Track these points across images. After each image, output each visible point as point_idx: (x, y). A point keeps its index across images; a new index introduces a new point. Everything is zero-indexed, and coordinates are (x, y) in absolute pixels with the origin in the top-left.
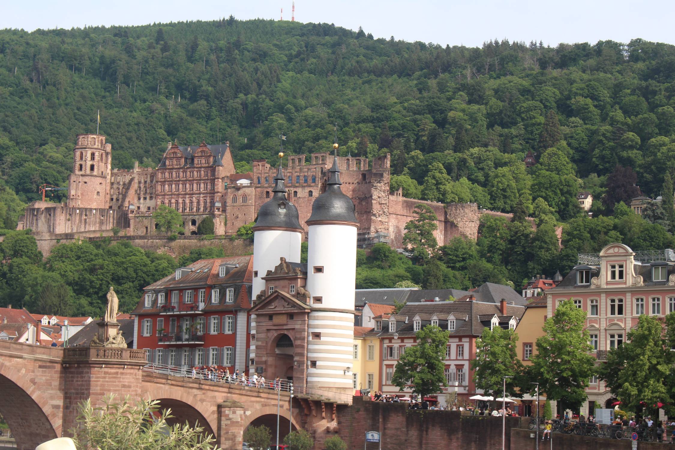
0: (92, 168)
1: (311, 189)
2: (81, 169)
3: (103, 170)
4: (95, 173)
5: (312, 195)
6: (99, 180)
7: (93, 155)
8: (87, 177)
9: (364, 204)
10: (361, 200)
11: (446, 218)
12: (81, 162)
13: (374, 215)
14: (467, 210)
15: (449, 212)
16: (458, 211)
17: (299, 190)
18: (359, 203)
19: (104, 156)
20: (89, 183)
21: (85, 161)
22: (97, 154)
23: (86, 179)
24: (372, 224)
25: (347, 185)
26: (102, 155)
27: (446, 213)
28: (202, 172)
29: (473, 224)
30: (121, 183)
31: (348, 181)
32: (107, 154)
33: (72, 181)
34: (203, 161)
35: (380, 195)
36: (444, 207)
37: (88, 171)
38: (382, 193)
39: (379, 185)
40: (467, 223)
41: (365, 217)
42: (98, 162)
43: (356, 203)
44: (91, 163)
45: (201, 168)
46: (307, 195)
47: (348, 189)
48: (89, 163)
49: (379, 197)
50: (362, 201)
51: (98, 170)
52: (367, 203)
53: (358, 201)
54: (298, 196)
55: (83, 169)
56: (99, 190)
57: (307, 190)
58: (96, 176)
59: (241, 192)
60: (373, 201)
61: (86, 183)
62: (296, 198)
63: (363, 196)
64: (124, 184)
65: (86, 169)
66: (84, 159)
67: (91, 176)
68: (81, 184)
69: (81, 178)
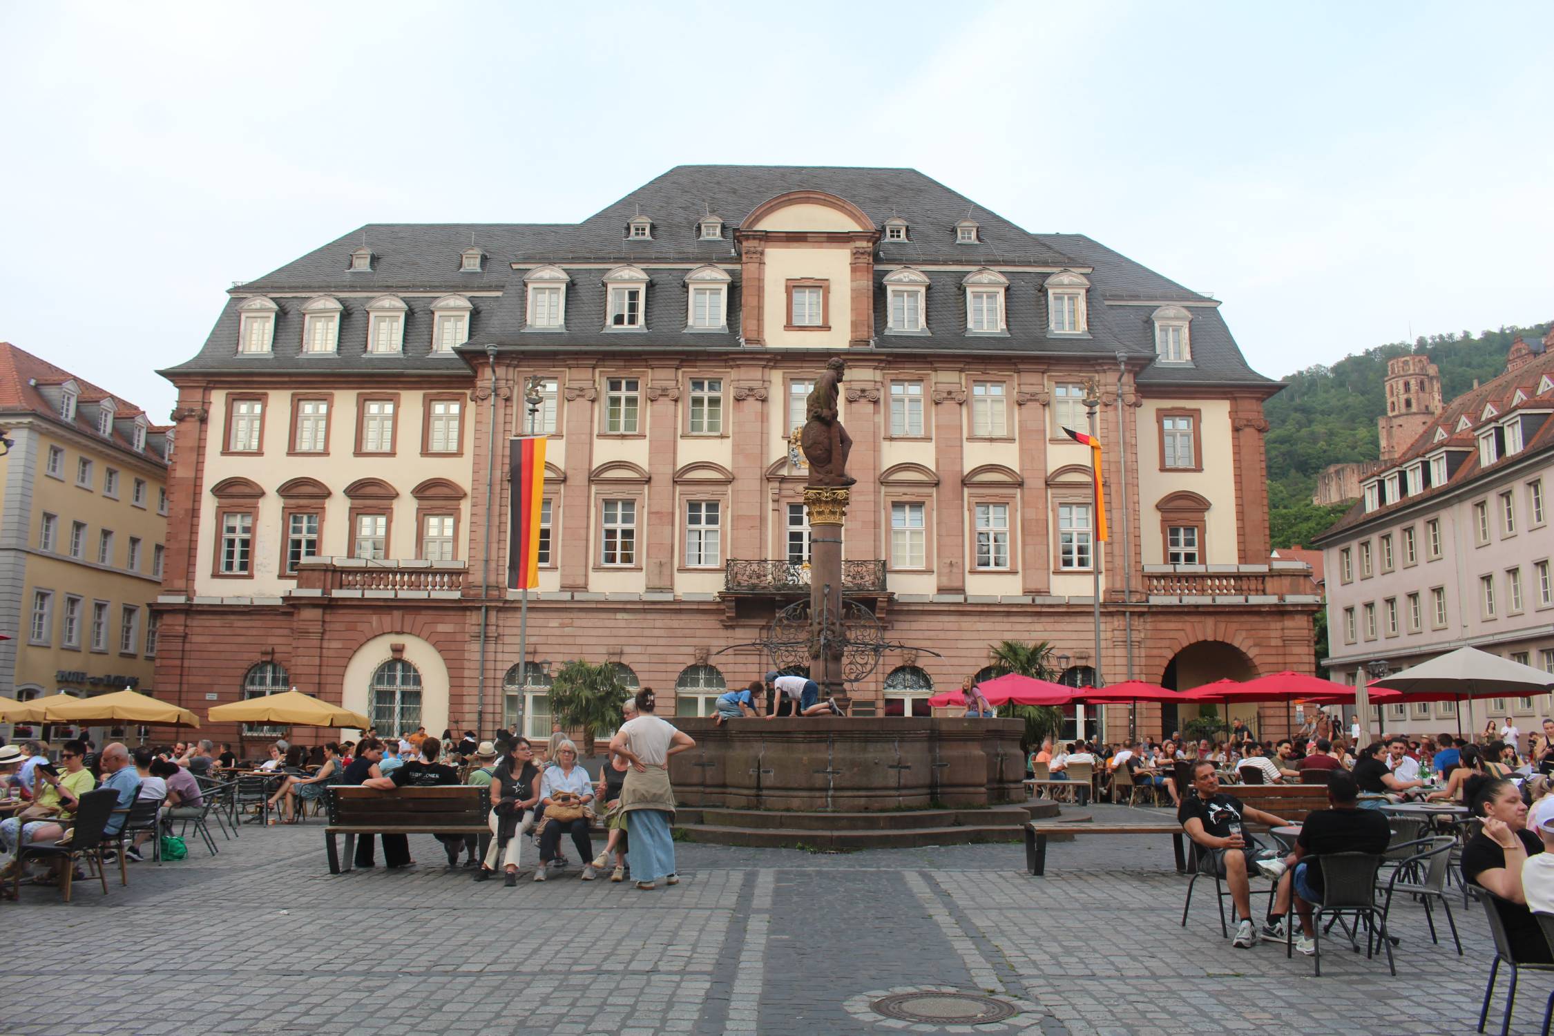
0: (1408, 403)
2: (1393, 410)
3: (1427, 403)
4: (1414, 409)
6: (1422, 418)
7: (1407, 385)
8: (1402, 418)
12: (1392, 399)
19: (1426, 383)
20: (1405, 426)
21: (1398, 396)
22: (1412, 382)
23: (1401, 421)
26: (1422, 383)
32: (1431, 379)
33: (1380, 428)
37: (1403, 410)
42: (1417, 392)
44: (1406, 396)
48: (1403, 397)
51: (1419, 404)
55: (1396, 407)
58: (1416, 413)
61: (1401, 425)
65: (1400, 407)
66: (1396, 394)
67: (1407, 415)
68: (1394, 429)
69: (1394, 420)
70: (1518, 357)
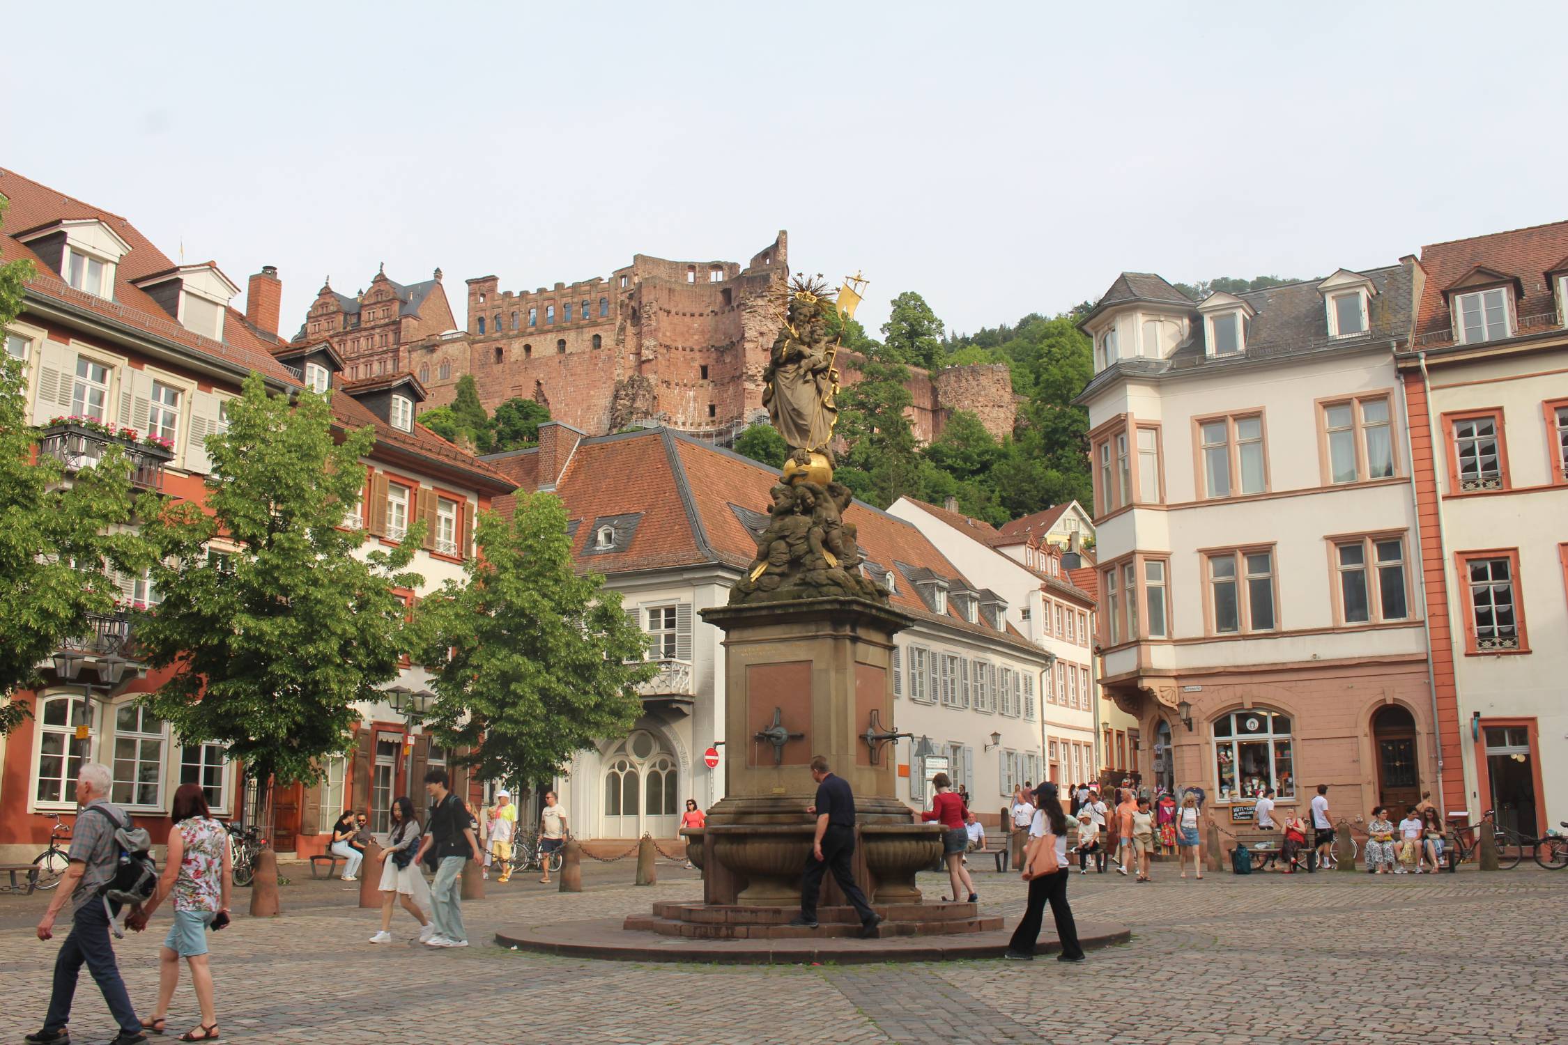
1: (597, 331)
5: (599, 346)
9: (728, 360)
10: (721, 351)
11: (936, 402)
13: (752, 379)
14: (984, 381)
15: (941, 386)
16: (964, 383)
17: (570, 337)
18: (718, 360)
24: (747, 402)
25: (687, 319)
27: (934, 391)
28: (377, 338)
29: (1001, 413)
31: (688, 310)
34: (380, 314)
35: (764, 329)
36: (930, 378)
38: (770, 323)
39: (760, 302)
40: (987, 410)
41: (733, 390)
43: (710, 363)
45: (373, 328)
46: (587, 345)
47: (690, 328)
49: (762, 334)
50: (723, 353)
52: (736, 357)
53: (714, 355)
54: (568, 351)
57: (589, 334)
59: (438, 355)
60: (747, 345)
62: (562, 357)
63: (727, 342)
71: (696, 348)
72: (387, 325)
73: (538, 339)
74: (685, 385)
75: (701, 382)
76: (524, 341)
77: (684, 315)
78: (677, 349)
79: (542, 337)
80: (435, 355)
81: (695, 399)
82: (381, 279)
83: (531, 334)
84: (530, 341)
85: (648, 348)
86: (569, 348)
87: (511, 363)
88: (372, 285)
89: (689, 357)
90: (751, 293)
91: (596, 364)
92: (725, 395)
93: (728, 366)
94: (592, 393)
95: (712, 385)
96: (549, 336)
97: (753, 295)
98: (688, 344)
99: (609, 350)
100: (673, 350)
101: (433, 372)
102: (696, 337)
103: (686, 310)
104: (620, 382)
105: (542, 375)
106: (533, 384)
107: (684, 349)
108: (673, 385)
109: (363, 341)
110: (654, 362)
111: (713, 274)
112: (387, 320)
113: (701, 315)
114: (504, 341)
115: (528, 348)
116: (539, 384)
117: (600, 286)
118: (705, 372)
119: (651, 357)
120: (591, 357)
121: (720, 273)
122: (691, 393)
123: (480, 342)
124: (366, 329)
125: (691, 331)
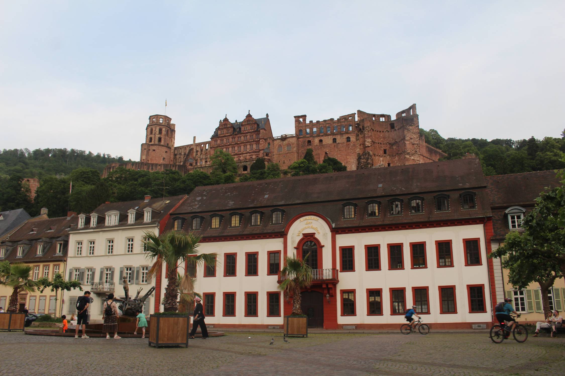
0: (160, 139)
1: (349, 135)
2: (151, 141)
3: (168, 142)
4: (162, 143)
5: (350, 141)
6: (165, 149)
7: (160, 130)
8: (155, 146)
9: (395, 147)
12: (151, 136)
13: (408, 154)
17: (338, 138)
18: (390, 148)
19: (169, 132)
20: (157, 151)
21: (155, 134)
22: (164, 129)
23: (154, 148)
25: (379, 133)
26: (168, 131)
28: (249, 136)
30: (183, 154)
32: (172, 131)
33: (143, 149)
34: (249, 128)
35: (412, 137)
37: (157, 142)
38: (414, 135)
39: (411, 128)
41: (397, 158)
42: (165, 135)
43: (387, 148)
44: (159, 136)
45: (246, 133)
46: (345, 140)
48: (158, 136)
49: (411, 139)
50: (392, 145)
51: (165, 141)
52: (399, 146)
53: (388, 146)
55: (153, 140)
56: (165, 157)
57: (345, 136)
58: (163, 146)
60: (407, 142)
61: (154, 150)
62: (335, 144)
63: (394, 141)
64: (185, 154)
65: (155, 141)
66: (153, 133)
67: (158, 145)
68: (150, 151)
69: (151, 147)
70: (225, 128)
71: (382, 143)
72: (253, 132)
73: (325, 137)
74: (380, 156)
75: (384, 155)
76: (320, 138)
77: (378, 131)
78: (376, 143)
79: (327, 137)
80: (284, 142)
81: (383, 161)
82: (249, 116)
83: (322, 136)
84: (322, 138)
85: (368, 142)
86: (338, 141)
87: (315, 146)
88: (245, 118)
89: (380, 146)
90: (407, 124)
91: (349, 147)
92: (394, 160)
93: (395, 150)
94: (348, 157)
95: (389, 156)
96: (330, 137)
97: (408, 125)
98: (380, 142)
99: (354, 142)
100: (375, 144)
101: (284, 148)
102: (382, 139)
103: (378, 130)
104: (359, 154)
105: (327, 150)
106: (324, 153)
107: (378, 143)
108: (376, 156)
109: (242, 138)
110: (370, 147)
111: (381, 118)
112: (253, 130)
113: (383, 132)
114: (311, 138)
115: (321, 141)
116: (326, 153)
117: (348, 120)
118: (385, 152)
119: (369, 145)
120: (347, 145)
121: (384, 118)
122: (381, 159)
123: (301, 138)
124: (244, 133)
125: (380, 137)
